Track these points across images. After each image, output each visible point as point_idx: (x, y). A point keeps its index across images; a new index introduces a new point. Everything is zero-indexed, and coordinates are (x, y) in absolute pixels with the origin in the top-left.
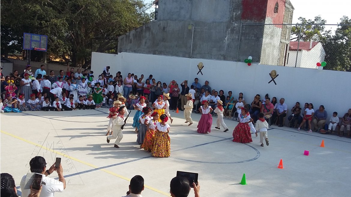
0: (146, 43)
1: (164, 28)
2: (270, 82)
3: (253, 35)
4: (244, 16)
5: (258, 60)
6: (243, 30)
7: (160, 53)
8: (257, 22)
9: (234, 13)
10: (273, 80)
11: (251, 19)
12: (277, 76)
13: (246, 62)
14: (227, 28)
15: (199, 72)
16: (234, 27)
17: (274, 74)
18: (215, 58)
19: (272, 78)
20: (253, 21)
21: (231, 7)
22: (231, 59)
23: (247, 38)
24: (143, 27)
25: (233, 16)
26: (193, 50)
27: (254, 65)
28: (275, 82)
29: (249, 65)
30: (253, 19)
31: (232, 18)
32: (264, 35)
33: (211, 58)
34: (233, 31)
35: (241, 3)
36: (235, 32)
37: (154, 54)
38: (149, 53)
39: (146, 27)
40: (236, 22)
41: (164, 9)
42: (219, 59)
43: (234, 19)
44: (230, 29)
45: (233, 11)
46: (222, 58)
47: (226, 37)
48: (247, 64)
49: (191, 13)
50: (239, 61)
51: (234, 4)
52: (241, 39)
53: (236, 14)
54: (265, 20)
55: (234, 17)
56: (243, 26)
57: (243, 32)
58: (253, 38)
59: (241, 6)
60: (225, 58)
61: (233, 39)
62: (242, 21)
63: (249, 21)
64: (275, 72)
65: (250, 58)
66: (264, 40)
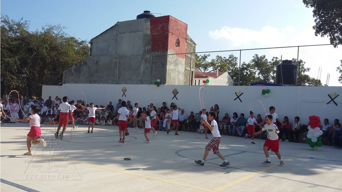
0: (84, 75)
1: (97, 62)
2: (173, 98)
3: (160, 63)
4: (153, 50)
5: (164, 82)
6: (152, 60)
7: (95, 82)
8: (163, 53)
9: (147, 48)
10: (175, 96)
11: (158, 52)
12: (177, 93)
13: (156, 84)
14: (142, 59)
15: (123, 95)
16: (147, 58)
17: (175, 92)
18: (134, 83)
19: (174, 95)
20: (159, 53)
21: (144, 43)
22: (146, 83)
23: (156, 66)
24: (81, 63)
25: (145, 50)
26: (119, 78)
27: (161, 86)
28: (176, 98)
29: (158, 86)
30: (160, 51)
31: (145, 52)
32: (168, 63)
33: (132, 83)
34: (146, 61)
35: (150, 39)
36: (147, 62)
37: (90, 83)
38: (86, 82)
39: (83, 63)
40: (148, 55)
41: (97, 48)
42: (137, 83)
43: (147, 52)
44: (144, 60)
45: (146, 46)
46: (140, 82)
47: (141, 66)
48: (156, 85)
49: (116, 49)
50: (151, 83)
51: (146, 41)
52: (152, 67)
53: (148, 48)
54: (167, 51)
55: (147, 50)
56: (153, 57)
57: (153, 61)
58: (160, 65)
59: (151, 42)
60: (142, 82)
61: (146, 67)
62: (152, 53)
63: (157, 52)
64: (176, 90)
65: (158, 80)
66: (168, 67)
